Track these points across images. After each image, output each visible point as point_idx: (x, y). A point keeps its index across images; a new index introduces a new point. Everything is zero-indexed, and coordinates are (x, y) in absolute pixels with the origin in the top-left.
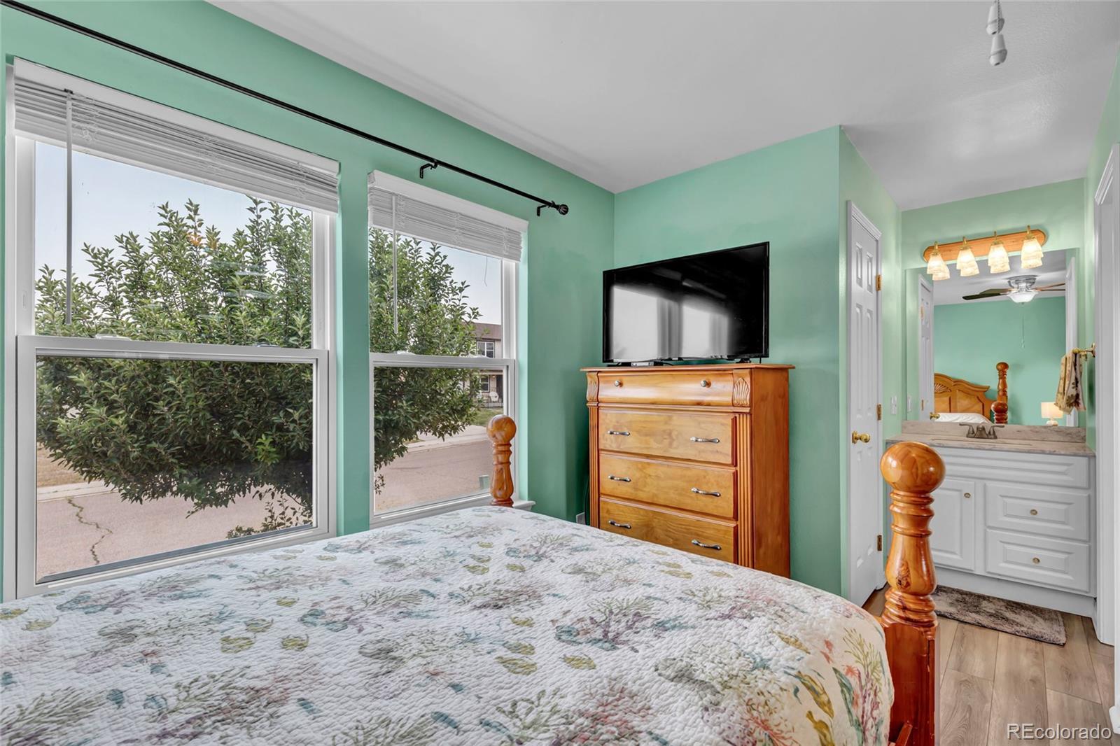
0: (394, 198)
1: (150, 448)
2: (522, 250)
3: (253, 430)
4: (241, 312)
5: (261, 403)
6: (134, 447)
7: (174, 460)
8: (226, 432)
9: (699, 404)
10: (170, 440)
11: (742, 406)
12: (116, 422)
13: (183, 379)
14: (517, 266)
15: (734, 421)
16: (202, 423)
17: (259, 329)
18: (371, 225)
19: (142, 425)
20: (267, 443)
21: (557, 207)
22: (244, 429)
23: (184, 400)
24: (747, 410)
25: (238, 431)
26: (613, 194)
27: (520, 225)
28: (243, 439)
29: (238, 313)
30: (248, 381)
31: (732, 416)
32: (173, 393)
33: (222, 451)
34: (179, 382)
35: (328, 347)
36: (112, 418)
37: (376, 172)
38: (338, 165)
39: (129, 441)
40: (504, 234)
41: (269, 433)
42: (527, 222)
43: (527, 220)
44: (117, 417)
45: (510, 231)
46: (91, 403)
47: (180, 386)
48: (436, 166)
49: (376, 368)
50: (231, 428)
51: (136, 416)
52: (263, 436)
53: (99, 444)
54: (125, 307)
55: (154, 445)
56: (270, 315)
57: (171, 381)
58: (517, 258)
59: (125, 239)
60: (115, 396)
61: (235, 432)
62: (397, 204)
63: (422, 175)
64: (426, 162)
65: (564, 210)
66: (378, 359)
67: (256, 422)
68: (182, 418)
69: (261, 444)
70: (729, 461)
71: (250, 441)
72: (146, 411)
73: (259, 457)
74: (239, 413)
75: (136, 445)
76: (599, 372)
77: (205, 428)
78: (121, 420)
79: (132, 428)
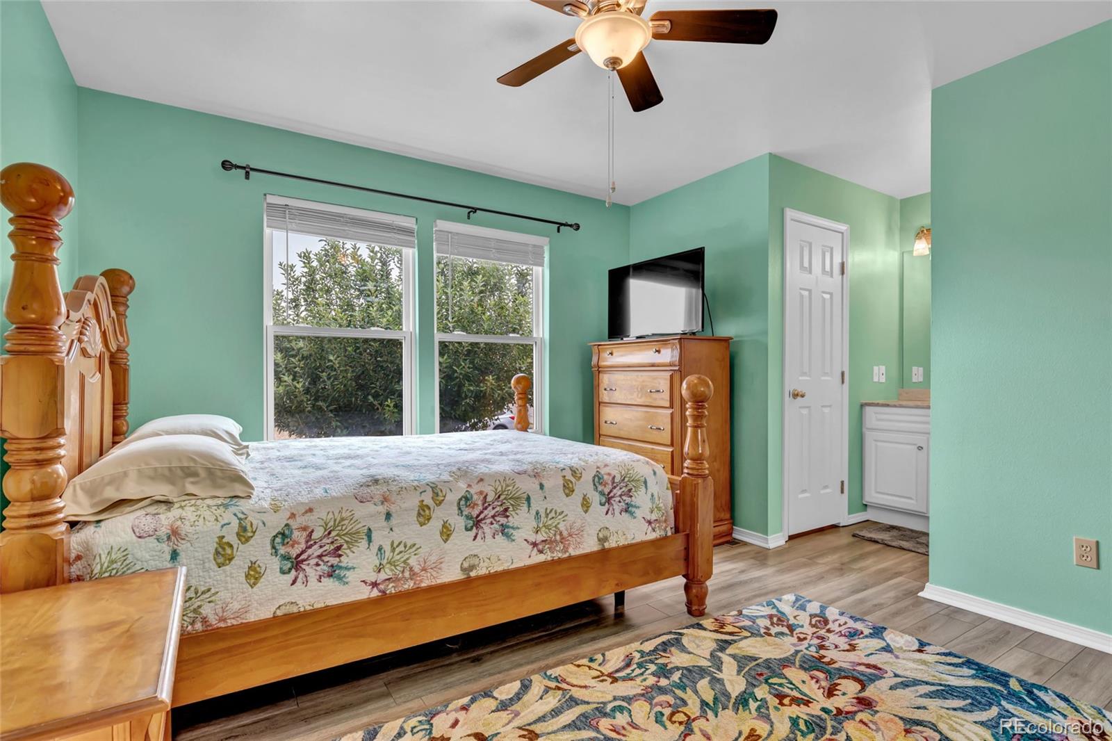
0: (450, 235)
1: (318, 405)
2: (545, 259)
3: (382, 397)
4: (373, 307)
5: (388, 375)
6: (307, 404)
7: (332, 415)
8: (366, 397)
9: (653, 365)
10: (329, 400)
11: (675, 366)
12: (298, 386)
13: (338, 357)
14: (543, 271)
15: (671, 377)
16: (350, 389)
17: (385, 320)
18: (435, 255)
19: (313, 390)
20: (392, 405)
21: (571, 226)
22: (376, 396)
23: (339, 371)
24: (677, 368)
25: (373, 397)
26: (628, 207)
27: (543, 242)
28: (376, 403)
29: (371, 309)
30: (379, 359)
31: (670, 373)
32: (332, 366)
33: (362, 411)
34: (336, 359)
35: (411, 330)
36: (295, 383)
37: (438, 221)
38: (415, 219)
39: (305, 400)
40: (530, 249)
41: (393, 397)
42: (548, 239)
43: (548, 237)
44: (298, 383)
45: (534, 246)
46: (284, 375)
47: (337, 362)
48: (475, 212)
49: (439, 342)
50: (368, 395)
51: (309, 384)
52: (389, 400)
53: (288, 402)
54: (302, 306)
55: (320, 403)
56: (392, 309)
57: (331, 358)
58: (542, 265)
59: (303, 255)
60: (297, 369)
61: (370, 397)
62: (452, 238)
63: (469, 218)
64: (470, 210)
65: (577, 227)
66: (439, 337)
67: (385, 390)
68: (338, 384)
69: (388, 406)
70: (667, 404)
71: (381, 404)
72: (315, 379)
73: (386, 416)
74: (373, 383)
75: (309, 403)
76: (599, 345)
77: (352, 394)
78: (301, 384)
79: (307, 391)
